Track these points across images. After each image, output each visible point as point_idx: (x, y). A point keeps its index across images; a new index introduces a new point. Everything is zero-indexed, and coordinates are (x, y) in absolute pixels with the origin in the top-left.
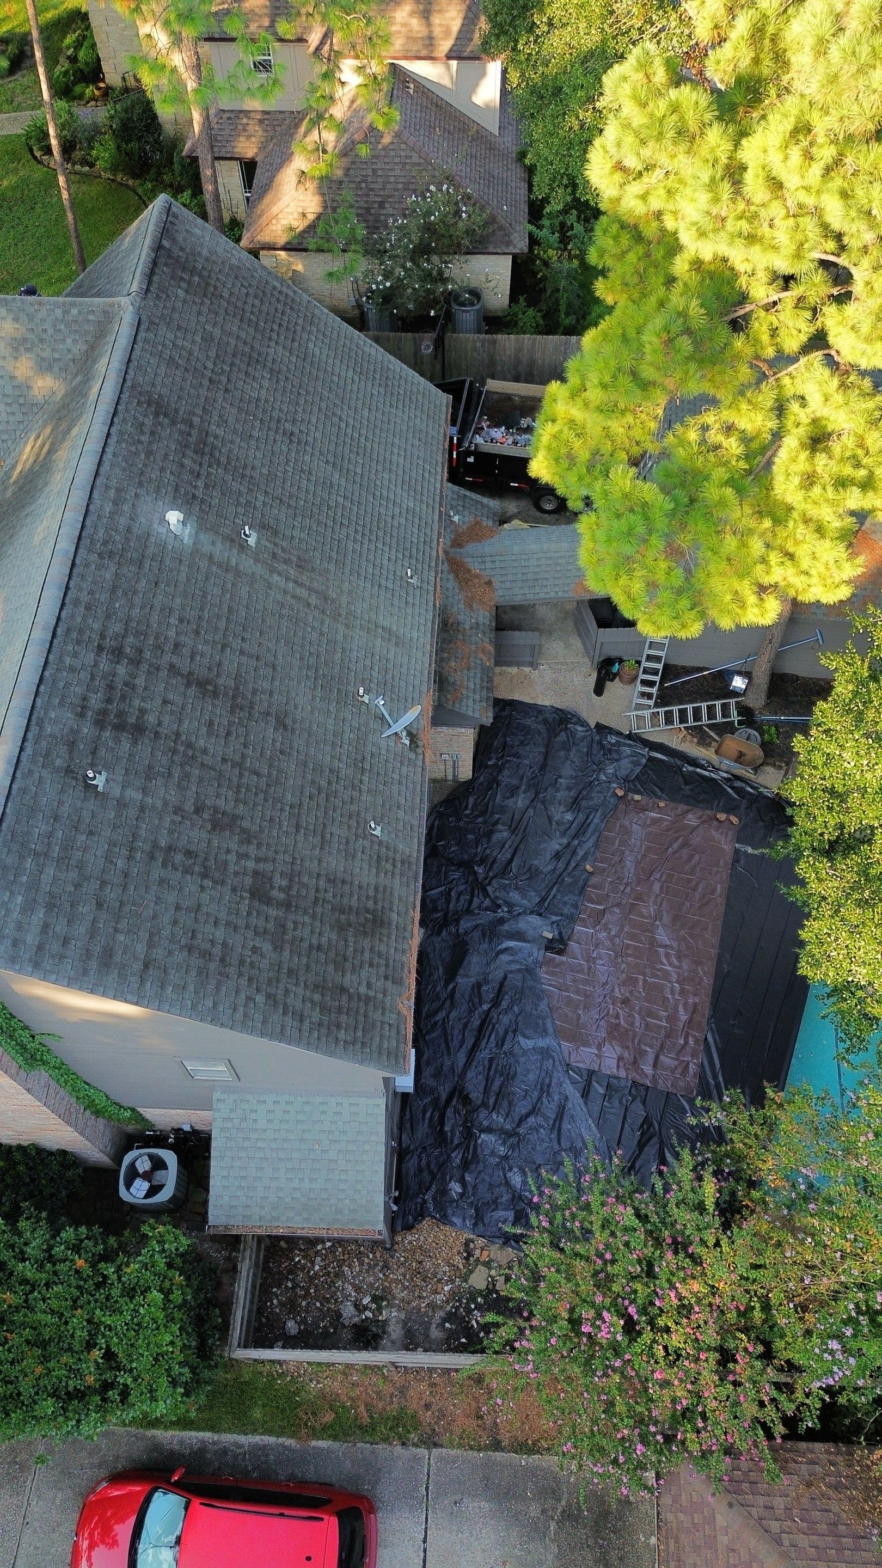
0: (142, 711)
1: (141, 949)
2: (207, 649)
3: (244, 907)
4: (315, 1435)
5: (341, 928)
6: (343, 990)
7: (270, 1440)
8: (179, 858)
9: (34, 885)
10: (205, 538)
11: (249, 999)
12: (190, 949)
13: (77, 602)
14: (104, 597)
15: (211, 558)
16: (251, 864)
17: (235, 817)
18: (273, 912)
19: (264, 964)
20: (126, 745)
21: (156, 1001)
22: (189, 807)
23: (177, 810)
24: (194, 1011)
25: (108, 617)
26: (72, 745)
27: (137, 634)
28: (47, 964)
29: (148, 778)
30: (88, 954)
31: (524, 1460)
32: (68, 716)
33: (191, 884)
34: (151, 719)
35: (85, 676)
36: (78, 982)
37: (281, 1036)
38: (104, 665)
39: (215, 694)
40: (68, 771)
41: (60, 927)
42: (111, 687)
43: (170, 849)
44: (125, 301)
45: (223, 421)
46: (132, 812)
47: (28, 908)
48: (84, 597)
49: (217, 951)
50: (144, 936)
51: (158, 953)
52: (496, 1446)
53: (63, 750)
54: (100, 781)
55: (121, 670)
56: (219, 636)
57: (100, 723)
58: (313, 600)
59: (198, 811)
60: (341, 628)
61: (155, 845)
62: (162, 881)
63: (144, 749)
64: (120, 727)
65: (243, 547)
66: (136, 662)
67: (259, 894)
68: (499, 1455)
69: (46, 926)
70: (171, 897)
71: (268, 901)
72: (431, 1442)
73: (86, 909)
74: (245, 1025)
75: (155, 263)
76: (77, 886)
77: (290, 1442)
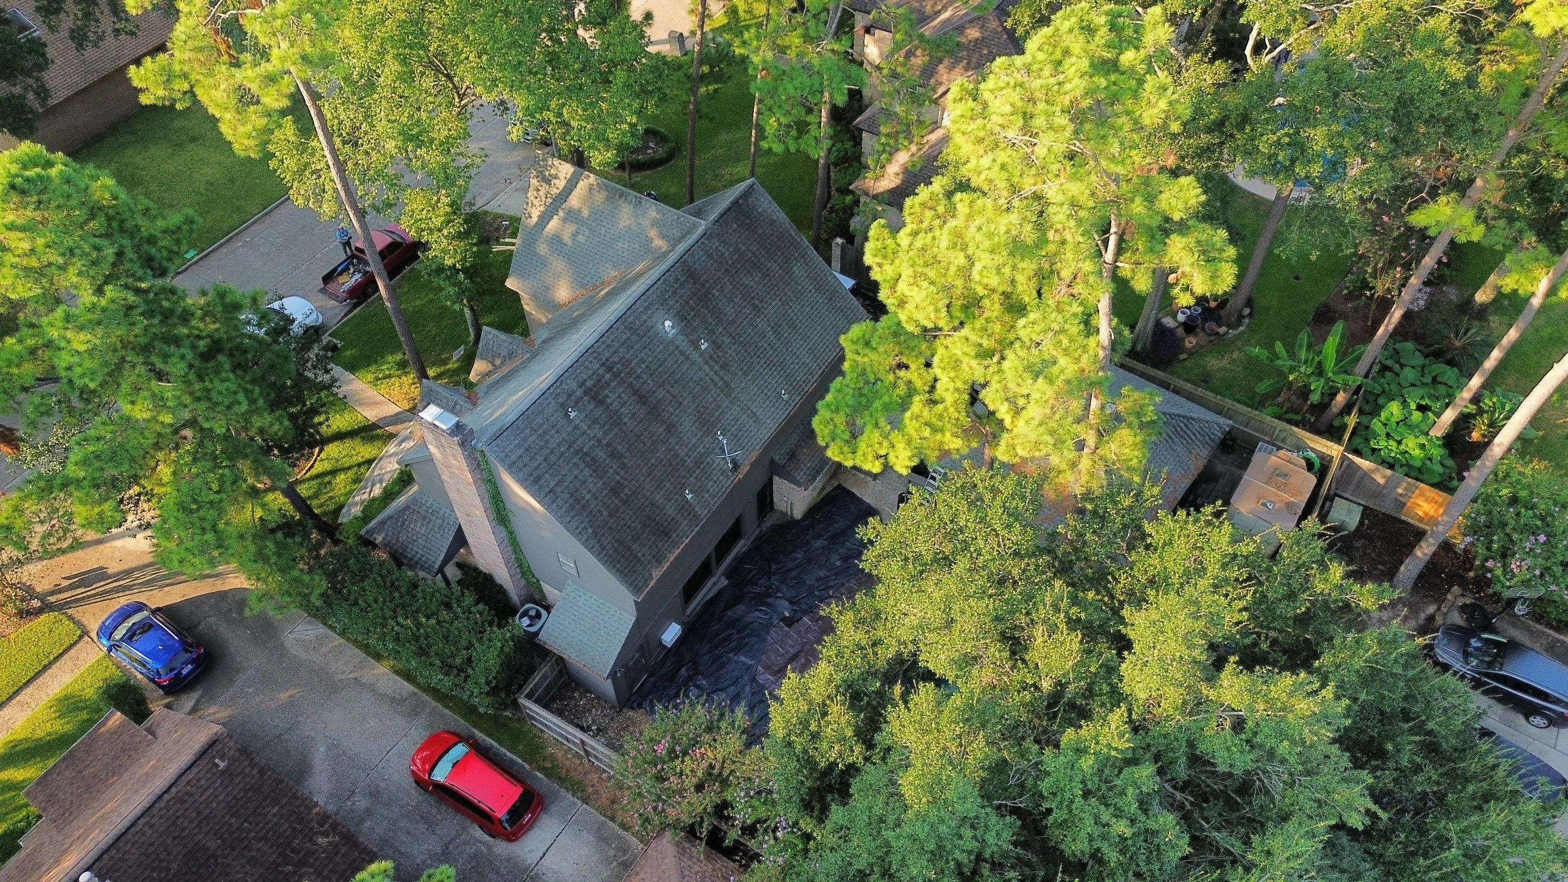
0: (607, 396)
1: (552, 484)
2: (651, 383)
3: (604, 492)
4: (539, 770)
5: (645, 526)
6: (629, 548)
7: (520, 761)
8: (588, 459)
9: (525, 439)
10: (680, 337)
11: (585, 528)
12: (572, 496)
13: (604, 342)
14: (617, 345)
15: (677, 348)
16: (618, 478)
17: (622, 456)
18: (616, 502)
19: (600, 519)
20: (592, 406)
21: (547, 507)
22: (605, 442)
23: (599, 441)
24: (560, 519)
25: (614, 353)
26: (569, 396)
27: (623, 365)
28: (514, 469)
29: (594, 423)
30: (531, 475)
31: (620, 831)
32: (574, 385)
33: (587, 472)
34: (609, 401)
35: (590, 372)
36: (522, 482)
37: (591, 550)
38: (601, 371)
39: (644, 403)
40: (562, 405)
41: (526, 460)
42: (599, 381)
43: (587, 454)
44: (703, 222)
45: (722, 290)
46: (579, 432)
47: (519, 446)
48: (608, 342)
49: (583, 502)
50: (556, 480)
51: (558, 490)
52: (612, 819)
53: (565, 396)
54: (573, 415)
55: (607, 376)
56: (661, 381)
57: (586, 393)
58: (720, 384)
59: (608, 445)
60: (727, 402)
61: (581, 449)
62: (576, 464)
63: (599, 412)
64: (593, 398)
65: (697, 347)
66: (616, 376)
67: (615, 491)
68: (611, 823)
69: (521, 456)
70: (576, 472)
71: (617, 496)
72: (585, 801)
73: (540, 458)
74: (578, 536)
75: (729, 209)
76: (541, 448)
77: (527, 767)
